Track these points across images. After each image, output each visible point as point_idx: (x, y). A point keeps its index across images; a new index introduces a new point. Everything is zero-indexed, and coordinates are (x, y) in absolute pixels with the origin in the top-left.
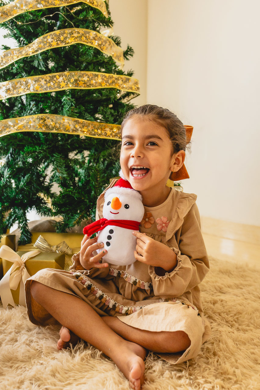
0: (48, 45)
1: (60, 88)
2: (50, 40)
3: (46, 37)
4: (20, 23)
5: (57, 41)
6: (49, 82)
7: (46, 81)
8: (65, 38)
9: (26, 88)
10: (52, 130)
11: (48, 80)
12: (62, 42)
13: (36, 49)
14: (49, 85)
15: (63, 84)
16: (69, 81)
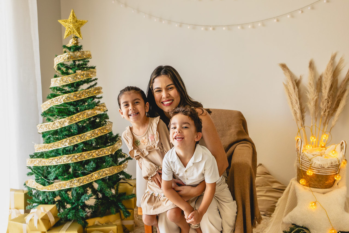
0: (96, 134)
1: (105, 154)
2: (97, 132)
3: (95, 131)
4: (80, 124)
5: (100, 132)
6: (100, 152)
7: (98, 151)
8: (104, 131)
9: (89, 156)
10: (108, 175)
11: (99, 151)
12: (102, 132)
13: (90, 136)
14: (100, 154)
15: (106, 152)
16: (109, 150)
